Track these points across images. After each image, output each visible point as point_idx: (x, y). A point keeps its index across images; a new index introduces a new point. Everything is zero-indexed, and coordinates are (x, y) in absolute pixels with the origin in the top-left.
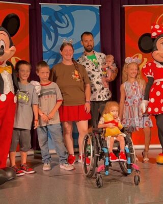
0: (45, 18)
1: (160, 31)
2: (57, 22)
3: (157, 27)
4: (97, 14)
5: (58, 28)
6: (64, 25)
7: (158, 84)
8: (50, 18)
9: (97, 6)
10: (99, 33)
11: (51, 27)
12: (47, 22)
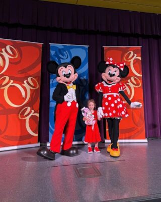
0: (52, 53)
1: (111, 62)
2: (60, 56)
3: (111, 59)
4: (86, 52)
5: (61, 60)
6: (64, 57)
7: (106, 97)
8: (56, 53)
9: (87, 46)
10: (88, 63)
11: (57, 59)
12: (54, 55)
